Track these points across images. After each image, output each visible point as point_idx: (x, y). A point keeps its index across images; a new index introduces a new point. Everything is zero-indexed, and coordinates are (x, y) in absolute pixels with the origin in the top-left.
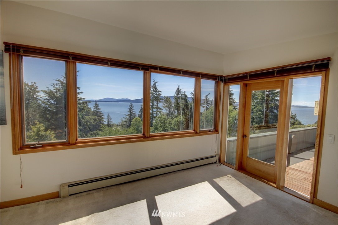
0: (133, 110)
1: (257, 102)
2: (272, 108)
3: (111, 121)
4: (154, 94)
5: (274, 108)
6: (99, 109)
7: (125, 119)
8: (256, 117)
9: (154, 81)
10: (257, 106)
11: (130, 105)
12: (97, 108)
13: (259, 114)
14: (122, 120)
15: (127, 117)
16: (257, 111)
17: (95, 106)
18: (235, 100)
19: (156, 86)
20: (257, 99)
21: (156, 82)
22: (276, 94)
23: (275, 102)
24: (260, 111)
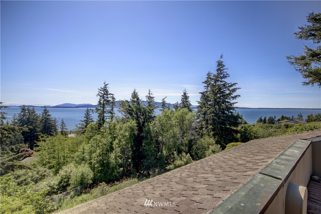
0: (90, 116)
1: (210, 104)
2: (223, 109)
3: (66, 128)
4: (105, 97)
5: (226, 110)
6: (49, 115)
7: (80, 125)
8: (210, 119)
9: (104, 83)
10: (210, 108)
11: (87, 110)
12: (46, 114)
13: (212, 116)
14: (77, 127)
15: (83, 123)
16: (211, 113)
17: (43, 112)
18: (191, 103)
19: (107, 88)
20: (210, 101)
21: (107, 84)
22: (227, 96)
23: (226, 104)
24: (213, 112)
